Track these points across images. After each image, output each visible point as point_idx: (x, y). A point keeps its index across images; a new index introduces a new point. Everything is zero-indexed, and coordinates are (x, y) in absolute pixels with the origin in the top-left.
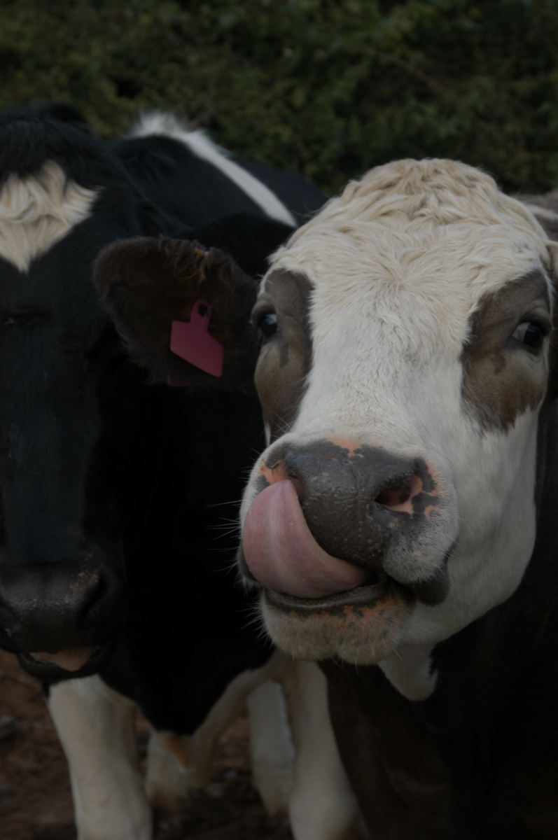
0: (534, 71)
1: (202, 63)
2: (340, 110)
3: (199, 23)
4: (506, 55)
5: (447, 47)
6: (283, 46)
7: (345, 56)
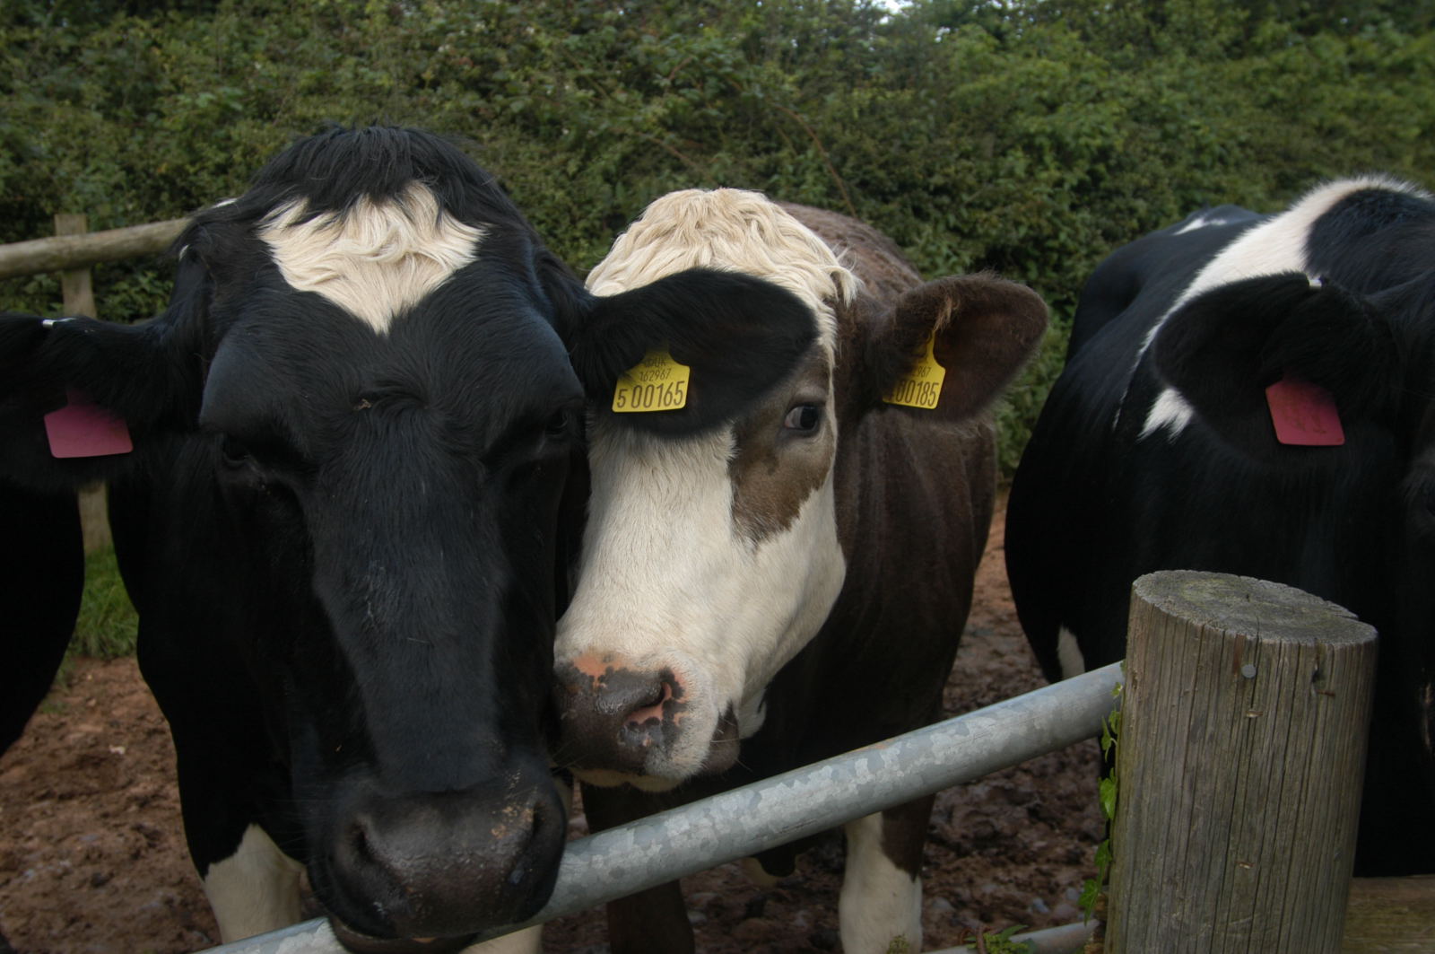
0: (768, 151)
1: (493, 139)
2: (608, 178)
3: (493, 109)
4: (745, 138)
5: (698, 130)
6: (562, 127)
7: (611, 135)
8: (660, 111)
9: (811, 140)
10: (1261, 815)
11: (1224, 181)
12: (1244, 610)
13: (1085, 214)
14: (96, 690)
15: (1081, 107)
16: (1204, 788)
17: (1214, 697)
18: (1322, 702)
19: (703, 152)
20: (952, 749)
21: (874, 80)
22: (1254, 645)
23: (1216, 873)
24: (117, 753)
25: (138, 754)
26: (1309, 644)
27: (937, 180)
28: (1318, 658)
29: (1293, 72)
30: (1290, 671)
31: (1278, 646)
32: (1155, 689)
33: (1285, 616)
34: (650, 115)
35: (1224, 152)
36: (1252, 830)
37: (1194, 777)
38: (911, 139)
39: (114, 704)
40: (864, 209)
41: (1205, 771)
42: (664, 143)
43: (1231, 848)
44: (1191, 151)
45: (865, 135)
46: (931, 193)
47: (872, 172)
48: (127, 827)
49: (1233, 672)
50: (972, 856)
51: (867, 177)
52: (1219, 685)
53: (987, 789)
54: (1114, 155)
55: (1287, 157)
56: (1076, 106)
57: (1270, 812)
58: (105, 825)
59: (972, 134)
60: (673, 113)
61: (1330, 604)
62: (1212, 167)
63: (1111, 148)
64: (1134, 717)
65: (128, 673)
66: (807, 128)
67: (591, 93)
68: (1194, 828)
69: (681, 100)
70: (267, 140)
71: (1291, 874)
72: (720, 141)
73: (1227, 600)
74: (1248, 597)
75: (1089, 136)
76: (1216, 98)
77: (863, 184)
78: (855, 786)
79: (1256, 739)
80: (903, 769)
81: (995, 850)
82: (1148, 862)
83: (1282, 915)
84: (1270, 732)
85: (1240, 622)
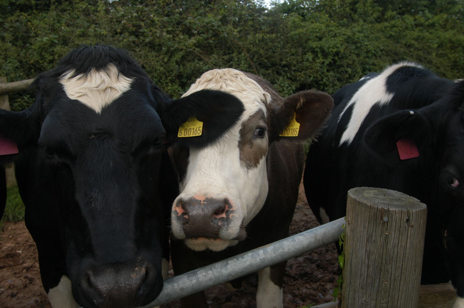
0: (229, 54)
1: (140, 51)
2: (177, 63)
3: (140, 41)
4: (222, 50)
5: (206, 47)
6: (162, 47)
7: (178, 49)
8: (194, 41)
9: (243, 50)
10: (391, 265)
11: (376, 62)
12: (384, 200)
13: (331, 73)
14: (12, 232)
15: (329, 39)
16: (372, 257)
17: (375, 228)
18: (410, 229)
19: (208, 54)
20: (290, 247)
21: (263, 31)
22: (387, 211)
23: (377, 285)
24: (19, 253)
25: (26, 253)
26: (405, 210)
27: (284, 62)
28: (408, 215)
29: (397, 27)
30: (399, 219)
31: (395, 211)
32: (356, 226)
33: (397, 201)
34: (191, 43)
35: (375, 53)
36: (388, 271)
37: (369, 254)
38: (275, 49)
39: (18, 237)
40: (260, 72)
41: (372, 252)
42: (195, 52)
43: (381, 277)
44: (365, 52)
45: (260, 48)
46: (282, 67)
47: (263, 60)
48: (23, 277)
49: (381, 220)
50: (299, 280)
51: (261, 62)
52: (376, 224)
53: (303, 258)
54: (340, 54)
55: (396, 54)
56: (328, 38)
57: (393, 265)
58: (15, 276)
59: (295, 48)
60: (198, 42)
61: (411, 197)
62: (372, 57)
63: (340, 52)
64: (349, 235)
65: (22, 226)
66: (242, 46)
67: (172, 36)
68: (369, 270)
69: (201, 37)
70: (66, 52)
71: (401, 284)
72: (214, 51)
73: (378, 196)
74: (385, 195)
75: (332, 48)
76: (373, 35)
77: (260, 64)
78: (259, 259)
79: (388, 241)
80: (274, 253)
81: (306, 278)
82: (355, 282)
83: (398, 297)
84: (393, 239)
85: (382, 203)
